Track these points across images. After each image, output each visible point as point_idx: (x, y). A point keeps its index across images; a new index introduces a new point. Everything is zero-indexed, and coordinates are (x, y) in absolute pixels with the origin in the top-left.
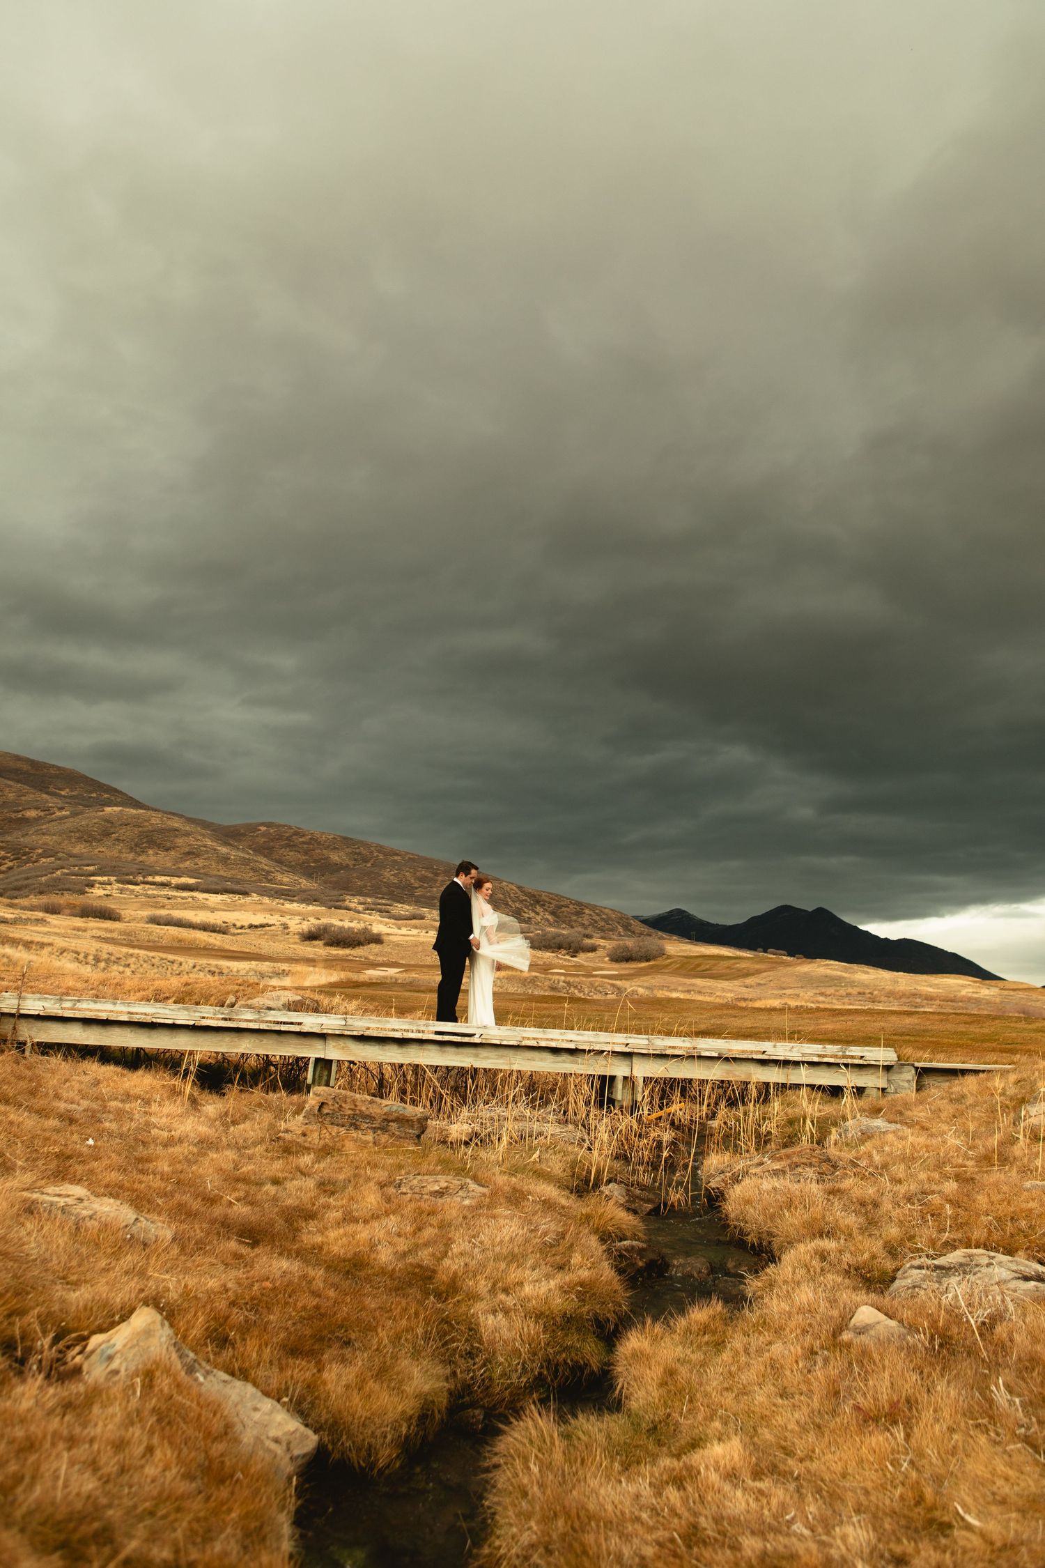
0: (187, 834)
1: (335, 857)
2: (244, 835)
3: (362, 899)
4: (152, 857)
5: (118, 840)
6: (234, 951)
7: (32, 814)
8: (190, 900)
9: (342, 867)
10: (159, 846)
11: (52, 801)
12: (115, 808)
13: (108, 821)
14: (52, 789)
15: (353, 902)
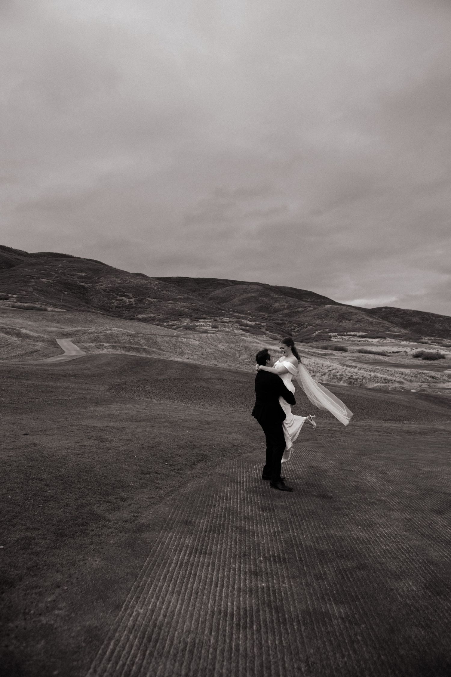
0: (356, 314)
1: (414, 319)
2: (376, 312)
3: (429, 338)
4: (345, 324)
5: (331, 318)
6: (393, 363)
7: (300, 309)
8: (366, 342)
9: (417, 323)
10: (346, 319)
11: (306, 304)
12: (329, 306)
13: (327, 311)
14: (304, 299)
15: (426, 339)
